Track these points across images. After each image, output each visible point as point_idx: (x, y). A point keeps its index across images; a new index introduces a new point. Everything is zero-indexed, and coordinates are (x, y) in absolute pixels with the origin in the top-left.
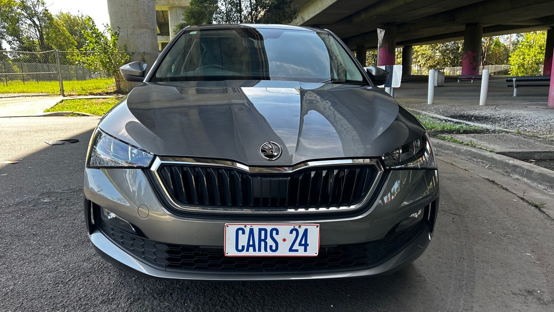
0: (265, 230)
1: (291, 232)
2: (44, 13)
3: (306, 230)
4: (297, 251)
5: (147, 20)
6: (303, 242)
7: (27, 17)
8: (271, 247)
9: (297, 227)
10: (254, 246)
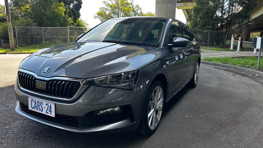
0: (39, 102)
1: (46, 105)
2: (140, 13)
3: (51, 105)
4: (48, 113)
5: (171, 14)
6: (50, 110)
7: (134, 15)
8: (41, 109)
9: (48, 103)
10: (36, 107)
